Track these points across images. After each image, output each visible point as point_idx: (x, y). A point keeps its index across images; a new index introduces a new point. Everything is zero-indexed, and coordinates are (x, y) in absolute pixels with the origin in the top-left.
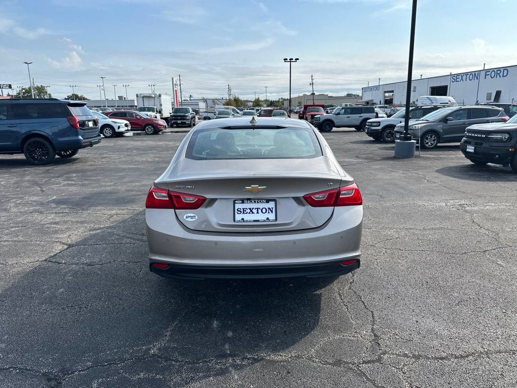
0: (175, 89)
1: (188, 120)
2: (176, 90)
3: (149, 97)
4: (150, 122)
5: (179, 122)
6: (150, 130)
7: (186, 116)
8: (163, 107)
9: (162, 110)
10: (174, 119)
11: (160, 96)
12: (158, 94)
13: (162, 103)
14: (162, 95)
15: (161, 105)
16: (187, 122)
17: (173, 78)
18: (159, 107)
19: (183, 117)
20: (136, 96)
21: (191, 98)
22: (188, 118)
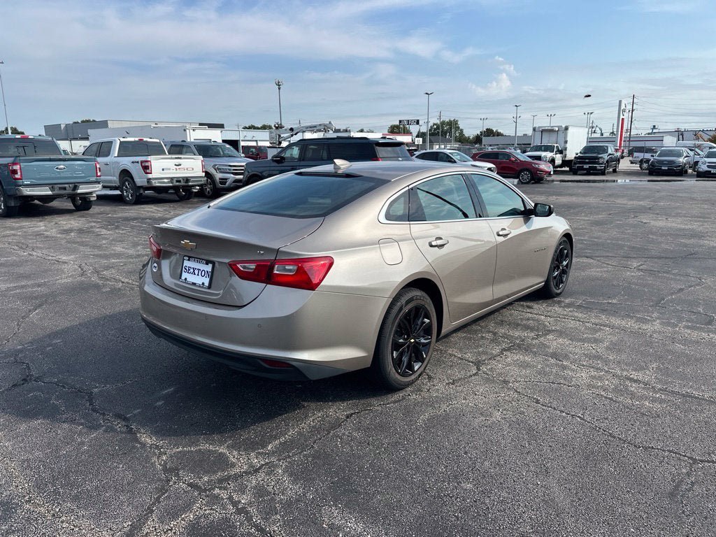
0: (622, 117)
1: (602, 164)
2: (623, 119)
3: (551, 131)
4: (528, 167)
5: (586, 166)
6: (525, 177)
7: (598, 158)
8: (568, 145)
9: (566, 149)
10: (580, 163)
11: (567, 128)
12: (564, 126)
13: (569, 139)
14: (570, 129)
15: (566, 142)
16: (598, 167)
17: (620, 102)
18: (563, 145)
19: (594, 160)
20: (532, 128)
21: (655, 131)
22: (601, 161)
